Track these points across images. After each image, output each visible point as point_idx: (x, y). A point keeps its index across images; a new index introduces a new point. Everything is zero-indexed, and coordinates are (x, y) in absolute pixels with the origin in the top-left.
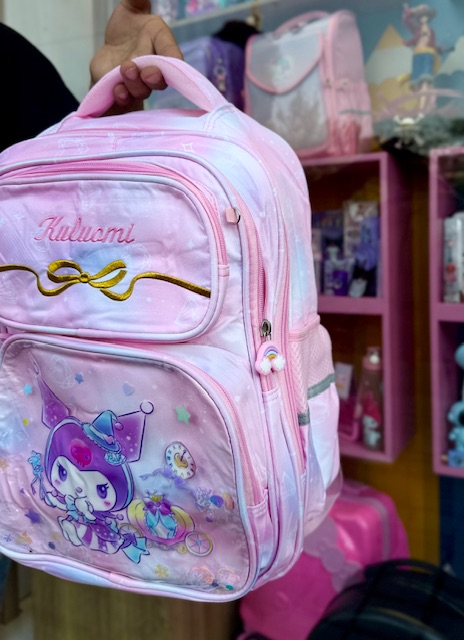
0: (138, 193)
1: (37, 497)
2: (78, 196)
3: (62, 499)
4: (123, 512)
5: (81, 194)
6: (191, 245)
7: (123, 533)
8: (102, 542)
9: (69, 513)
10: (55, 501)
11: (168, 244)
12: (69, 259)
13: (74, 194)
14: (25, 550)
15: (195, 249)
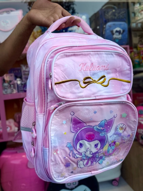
0: (109, 56)
1: (71, 157)
2: (90, 57)
3: (81, 154)
4: (102, 150)
5: (91, 56)
6: (125, 69)
7: (99, 157)
8: (92, 162)
9: (83, 158)
10: (78, 156)
11: (118, 69)
12: (90, 76)
13: (88, 56)
14: (63, 178)
15: (126, 70)
